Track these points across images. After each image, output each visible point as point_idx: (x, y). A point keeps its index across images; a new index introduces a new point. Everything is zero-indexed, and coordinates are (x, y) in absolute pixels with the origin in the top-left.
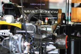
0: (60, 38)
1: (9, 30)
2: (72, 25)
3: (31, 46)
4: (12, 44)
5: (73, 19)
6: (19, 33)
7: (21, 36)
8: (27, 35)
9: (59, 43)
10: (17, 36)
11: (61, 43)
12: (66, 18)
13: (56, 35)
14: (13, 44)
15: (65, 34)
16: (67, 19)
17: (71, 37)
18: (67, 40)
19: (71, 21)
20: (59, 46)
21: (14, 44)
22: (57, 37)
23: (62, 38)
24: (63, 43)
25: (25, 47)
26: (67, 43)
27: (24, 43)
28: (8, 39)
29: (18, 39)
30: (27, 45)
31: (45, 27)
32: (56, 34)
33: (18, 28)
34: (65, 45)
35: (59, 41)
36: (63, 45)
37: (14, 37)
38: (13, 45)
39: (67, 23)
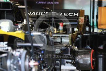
0: (82, 54)
1: (7, 43)
2: (99, 34)
3: (39, 66)
4: (11, 63)
5: (101, 25)
6: (21, 47)
7: (25, 51)
8: (34, 49)
9: (81, 62)
10: (19, 51)
11: (84, 61)
12: (90, 23)
13: (76, 50)
14: (13, 63)
15: (89, 47)
16: (92, 25)
17: (98, 52)
18: (93, 57)
19: (98, 28)
20: (81, 66)
21: (14, 65)
22: (78, 52)
23: (85, 54)
24: (87, 61)
25: (32, 68)
26: (93, 61)
27: (29, 62)
28: (5, 57)
29: (20, 57)
30: (34, 66)
31: (60, 37)
32: (76, 47)
33: (20, 39)
34: (90, 64)
35: (81, 58)
36: (86, 64)
37: (14, 53)
38: (12, 65)
39: (92, 31)
